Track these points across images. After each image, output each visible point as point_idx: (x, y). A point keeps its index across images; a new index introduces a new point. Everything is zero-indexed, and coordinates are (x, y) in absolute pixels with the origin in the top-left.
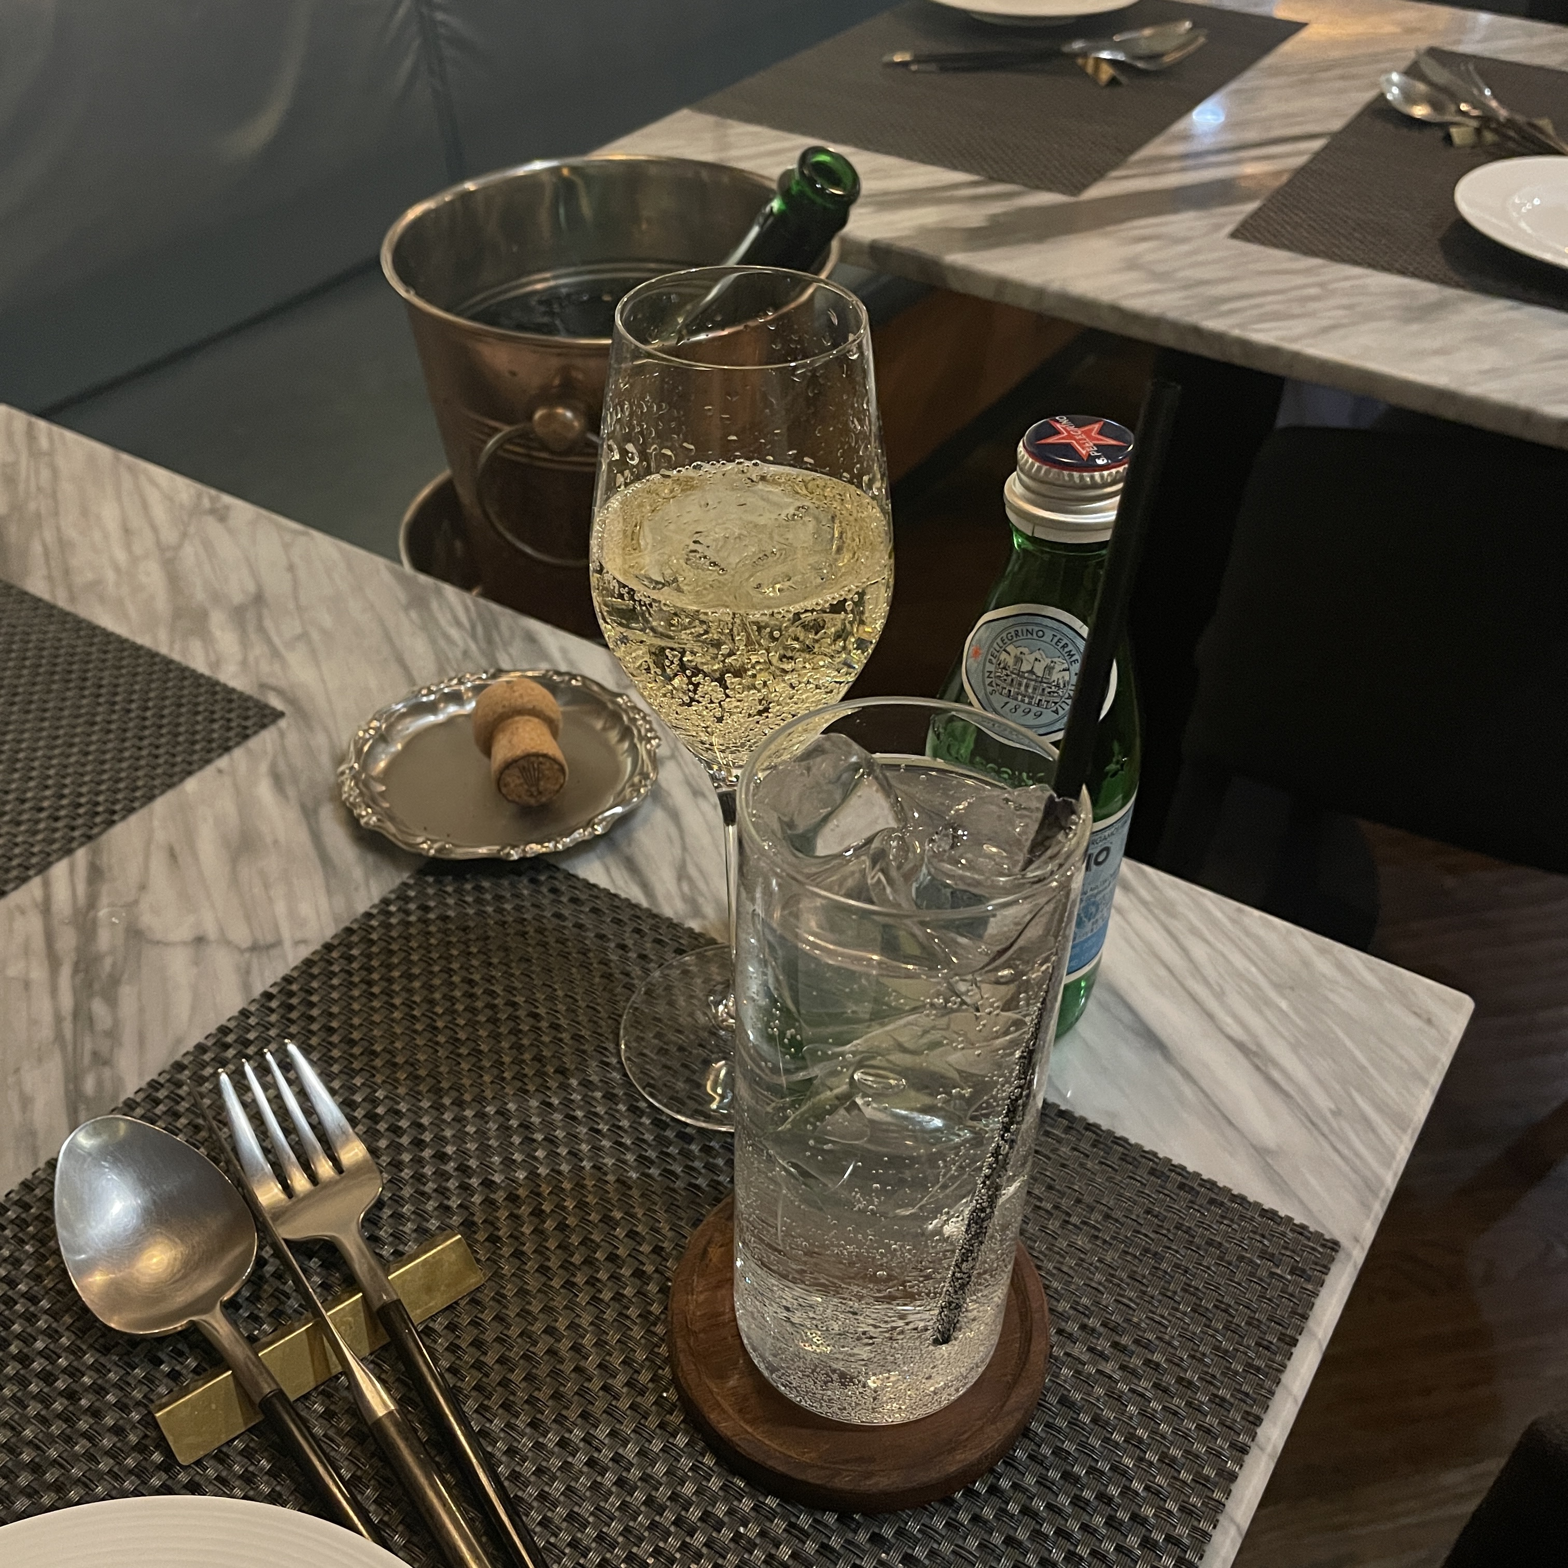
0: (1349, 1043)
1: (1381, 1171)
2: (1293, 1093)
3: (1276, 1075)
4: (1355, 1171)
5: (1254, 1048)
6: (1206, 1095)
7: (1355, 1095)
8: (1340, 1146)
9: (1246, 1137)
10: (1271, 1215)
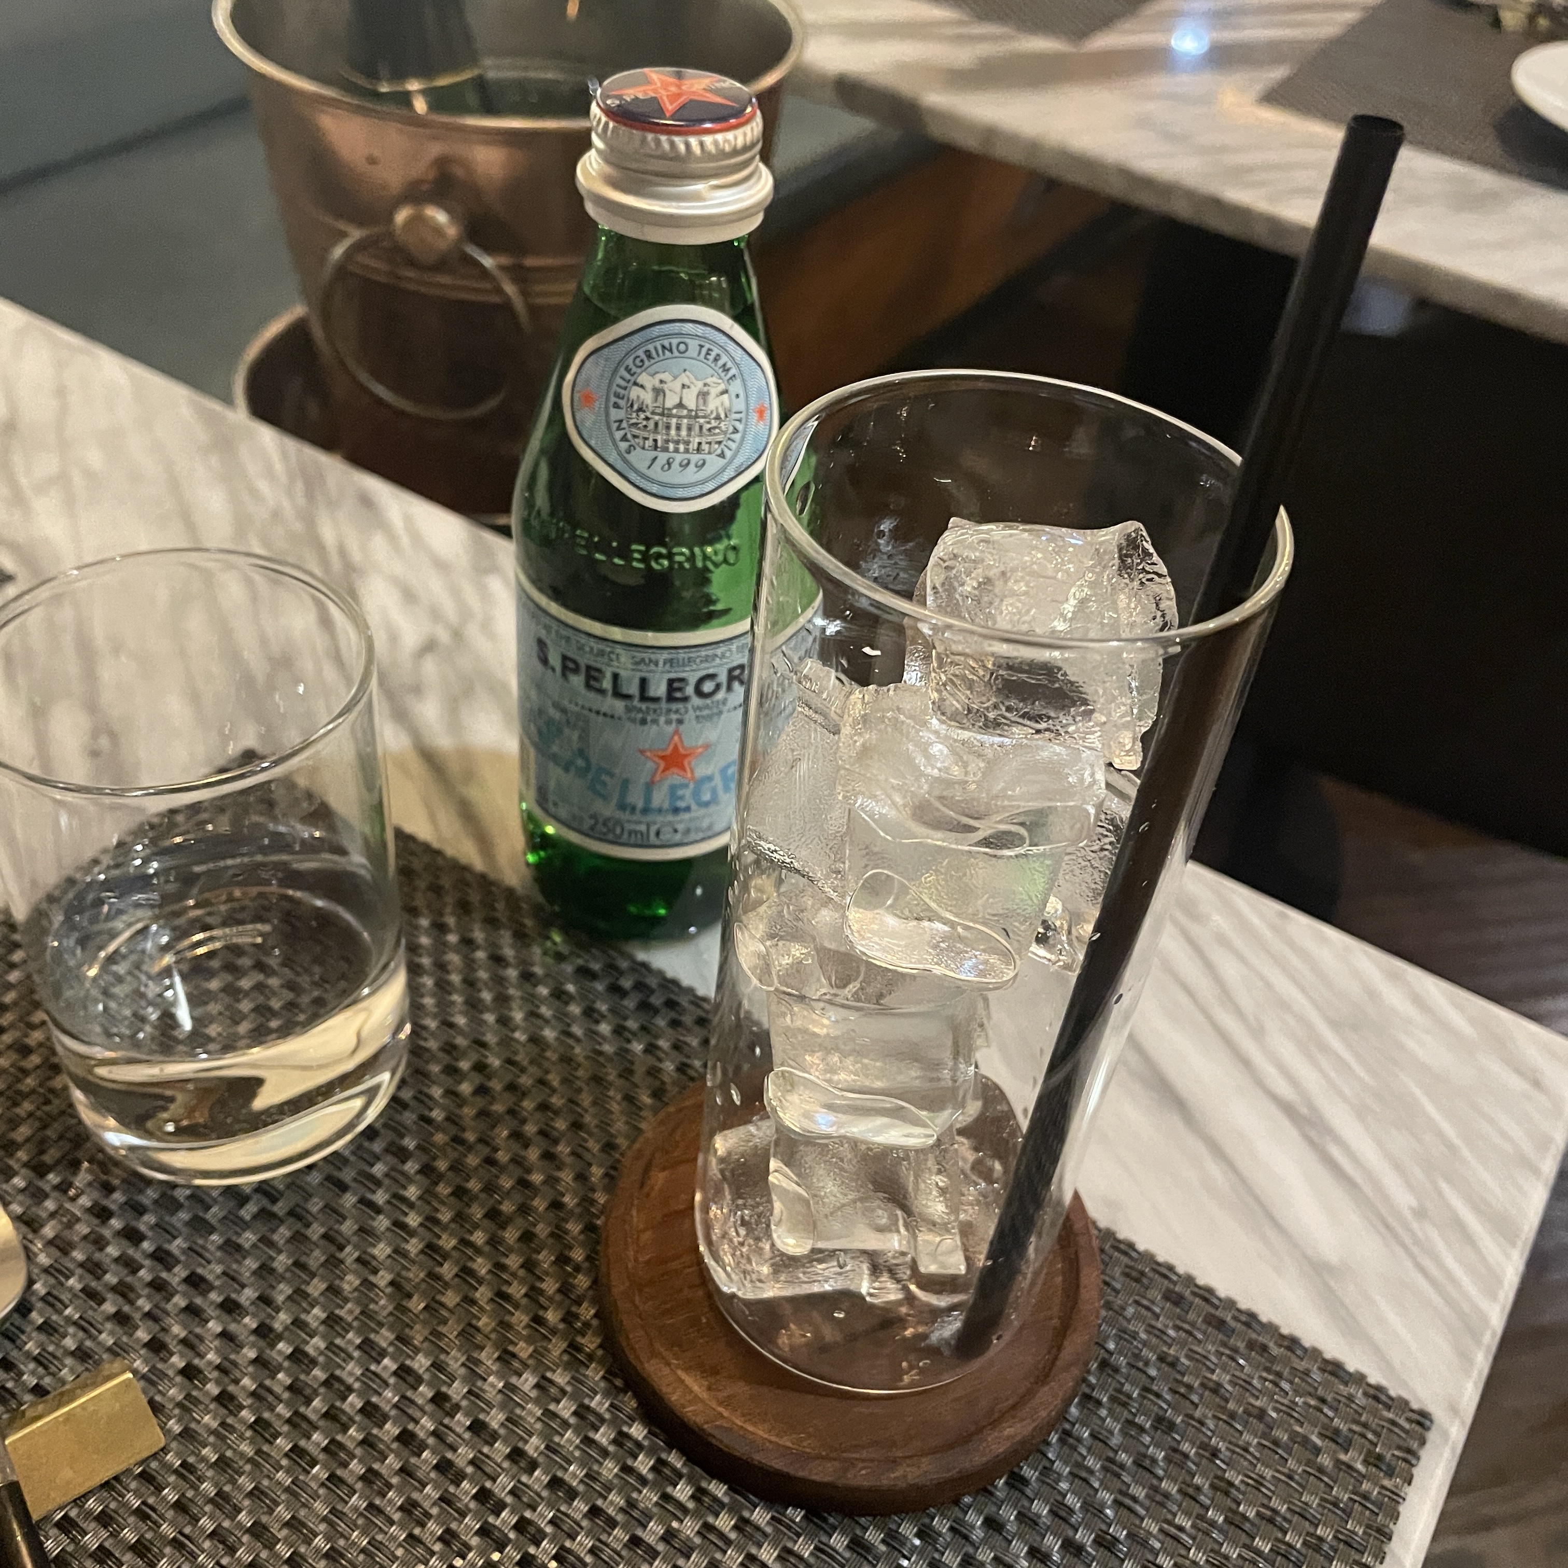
0: (1431, 1109)
1: (1484, 1304)
2: (1359, 1180)
3: (1336, 1152)
4: (1448, 1300)
5: (1304, 1111)
6: (1243, 1180)
7: (1444, 1186)
8: (1427, 1263)
9: (1296, 1246)
10: (1334, 1369)
